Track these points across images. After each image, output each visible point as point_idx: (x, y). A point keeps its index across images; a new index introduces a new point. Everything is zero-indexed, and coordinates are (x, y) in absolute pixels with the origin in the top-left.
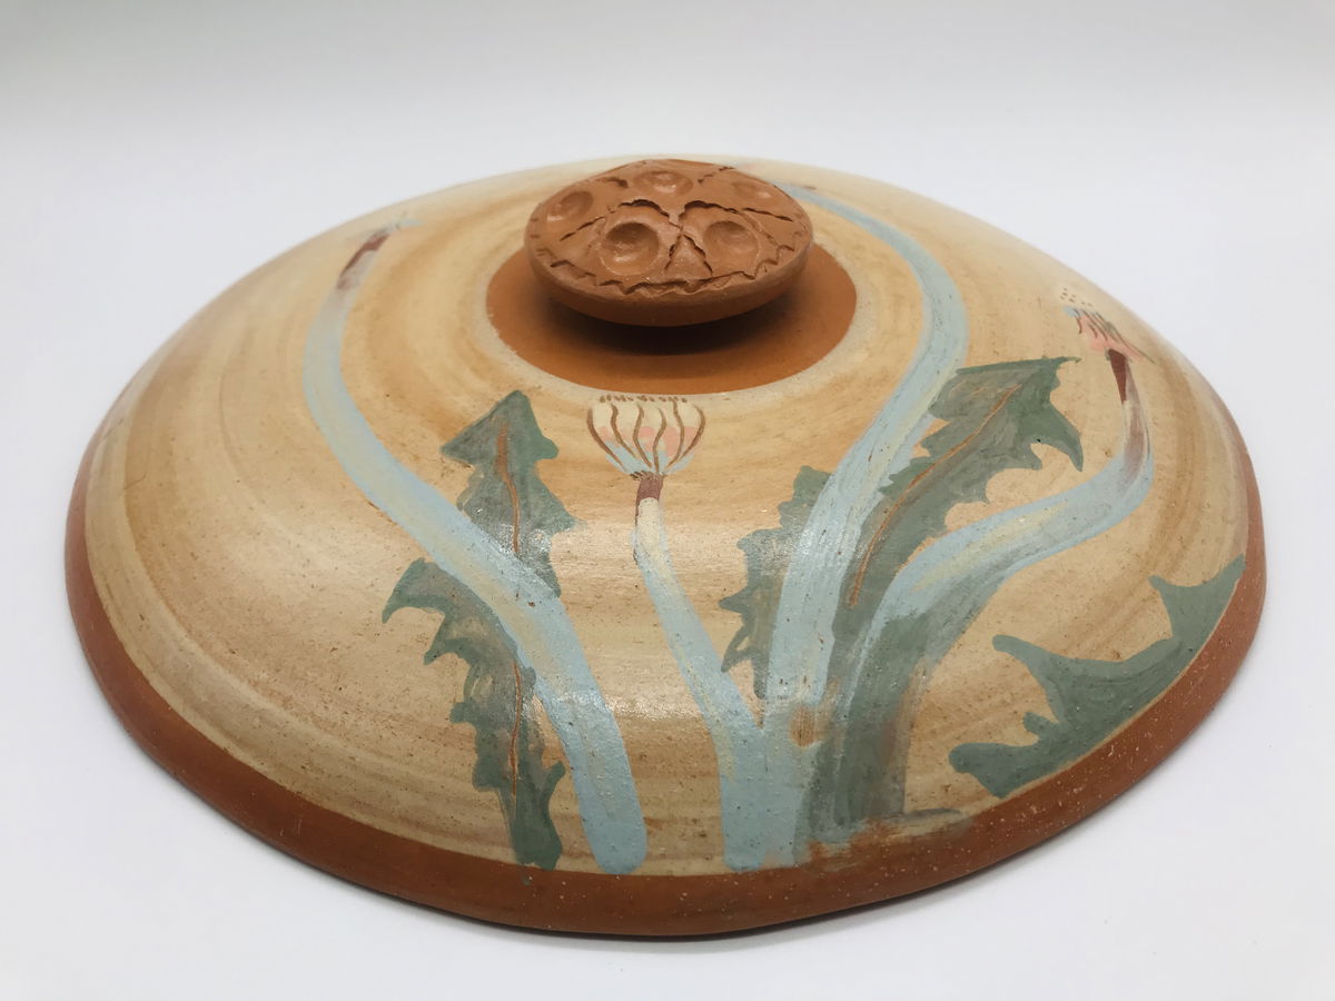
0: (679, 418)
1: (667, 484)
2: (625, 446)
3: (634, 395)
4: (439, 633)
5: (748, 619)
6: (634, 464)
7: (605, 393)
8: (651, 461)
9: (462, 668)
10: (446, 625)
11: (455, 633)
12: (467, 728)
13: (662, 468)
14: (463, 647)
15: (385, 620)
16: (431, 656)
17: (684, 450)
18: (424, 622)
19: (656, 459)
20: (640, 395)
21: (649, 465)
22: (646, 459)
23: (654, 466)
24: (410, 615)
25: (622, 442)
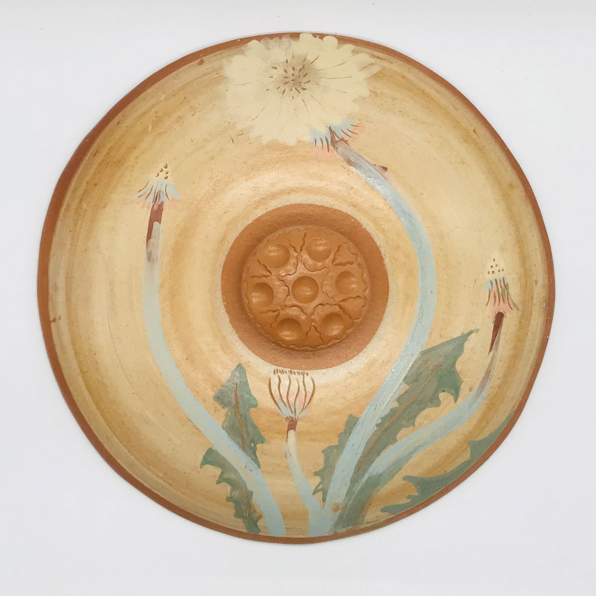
0: (304, 385)
1: (299, 423)
2: (283, 401)
3: (287, 370)
4: (220, 475)
5: (322, 478)
6: (286, 413)
7: (276, 367)
8: (293, 410)
9: (229, 488)
10: (222, 473)
11: (226, 476)
12: (231, 503)
13: (297, 415)
14: (229, 481)
15: (201, 468)
16: (218, 482)
17: (306, 405)
18: (214, 471)
19: (295, 409)
20: (290, 370)
21: (292, 412)
22: (291, 409)
23: (294, 414)
24: (209, 467)
25: (282, 400)
